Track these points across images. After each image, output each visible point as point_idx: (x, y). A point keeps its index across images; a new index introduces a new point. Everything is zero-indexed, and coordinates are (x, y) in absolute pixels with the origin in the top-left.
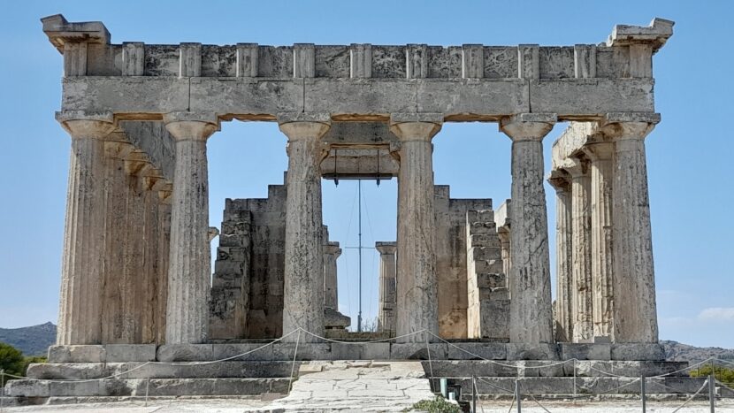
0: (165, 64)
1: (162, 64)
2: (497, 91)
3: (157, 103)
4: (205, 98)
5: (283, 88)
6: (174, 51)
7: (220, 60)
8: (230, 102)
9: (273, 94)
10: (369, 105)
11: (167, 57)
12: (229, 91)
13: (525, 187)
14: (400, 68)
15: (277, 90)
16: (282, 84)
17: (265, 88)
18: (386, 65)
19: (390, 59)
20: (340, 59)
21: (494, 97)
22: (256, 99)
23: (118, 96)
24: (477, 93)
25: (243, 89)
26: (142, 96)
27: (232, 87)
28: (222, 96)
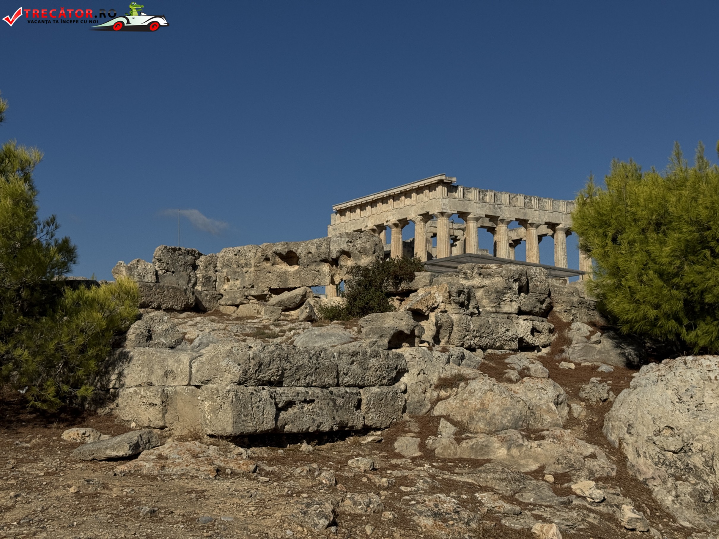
0: (467, 195)
2: (557, 215)
3: (468, 208)
4: (481, 209)
5: (502, 207)
6: (469, 190)
7: (482, 195)
8: (488, 211)
9: (499, 210)
10: (524, 216)
11: (467, 192)
14: (530, 203)
15: (500, 208)
17: (497, 207)
18: (526, 203)
19: (528, 200)
20: (514, 199)
21: (556, 217)
22: (495, 210)
23: (457, 205)
24: (552, 216)
25: (491, 206)
26: (464, 206)
27: (488, 205)
28: (485, 208)
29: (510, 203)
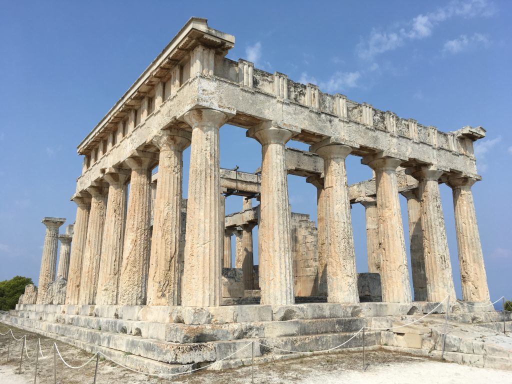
0: (263, 84)
1: (260, 83)
3: (263, 111)
4: (292, 115)
5: (333, 120)
6: (267, 77)
7: (295, 92)
8: (307, 123)
9: (328, 122)
11: (263, 80)
12: (305, 114)
13: (438, 207)
14: (382, 124)
15: (330, 121)
16: (332, 118)
17: (324, 118)
18: (376, 121)
19: (378, 117)
20: (355, 111)
22: (320, 124)
23: (238, 98)
24: (418, 148)
25: (313, 115)
26: (254, 103)
27: (307, 112)
28: (301, 116)
29: (348, 117)
